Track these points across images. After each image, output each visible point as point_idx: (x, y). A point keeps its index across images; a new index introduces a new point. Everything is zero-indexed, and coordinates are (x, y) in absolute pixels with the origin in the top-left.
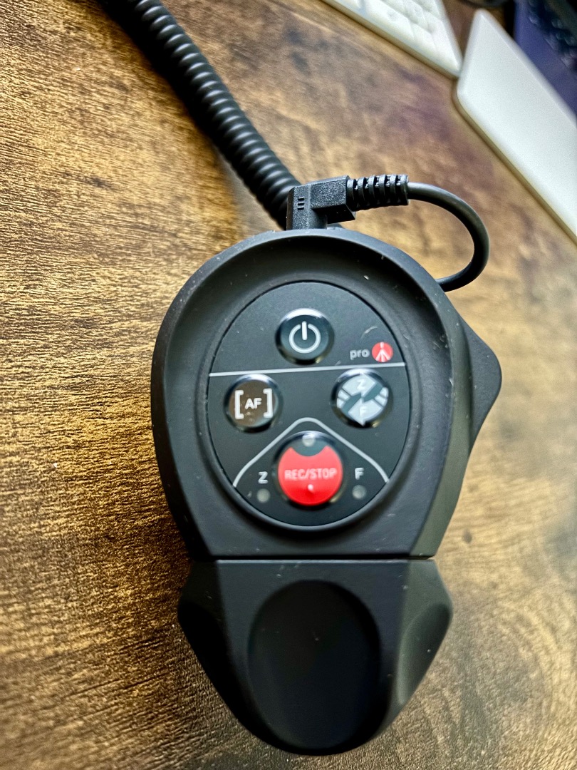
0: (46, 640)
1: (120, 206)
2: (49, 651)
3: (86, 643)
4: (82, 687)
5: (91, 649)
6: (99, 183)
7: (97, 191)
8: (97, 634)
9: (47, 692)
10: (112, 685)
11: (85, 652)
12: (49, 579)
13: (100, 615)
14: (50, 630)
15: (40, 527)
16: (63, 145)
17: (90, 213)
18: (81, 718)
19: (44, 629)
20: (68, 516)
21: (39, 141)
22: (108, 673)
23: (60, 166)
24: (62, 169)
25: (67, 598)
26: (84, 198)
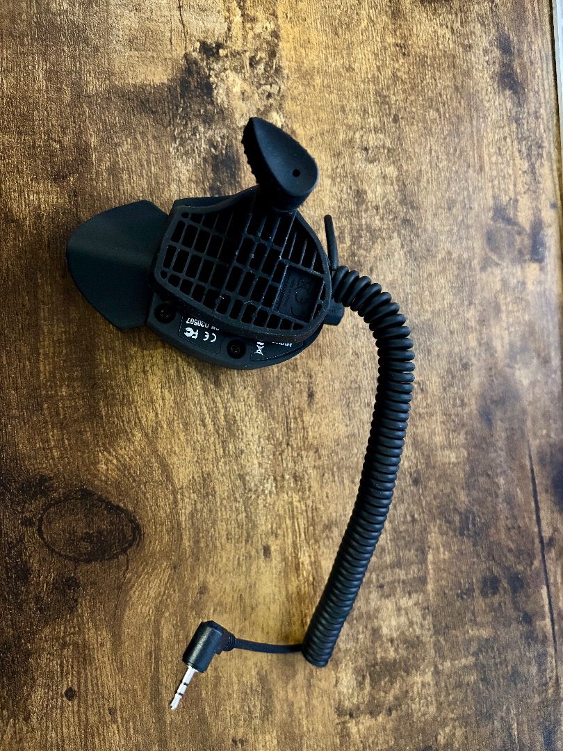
0: (47, 349)
1: (298, 408)
2: (41, 351)
3: (42, 369)
4: (22, 365)
5: (39, 371)
6: (311, 395)
7: (305, 395)
8: (45, 374)
9: (23, 348)
10: (19, 380)
11: (38, 368)
12: (76, 353)
13: (54, 377)
14: (51, 351)
15: (102, 350)
16: (330, 376)
17: (288, 389)
18: (7, 363)
19: (52, 349)
20: (107, 364)
21: (327, 361)
22: (25, 379)
23: (315, 373)
24: (313, 374)
25: (65, 361)
26: (298, 386)
